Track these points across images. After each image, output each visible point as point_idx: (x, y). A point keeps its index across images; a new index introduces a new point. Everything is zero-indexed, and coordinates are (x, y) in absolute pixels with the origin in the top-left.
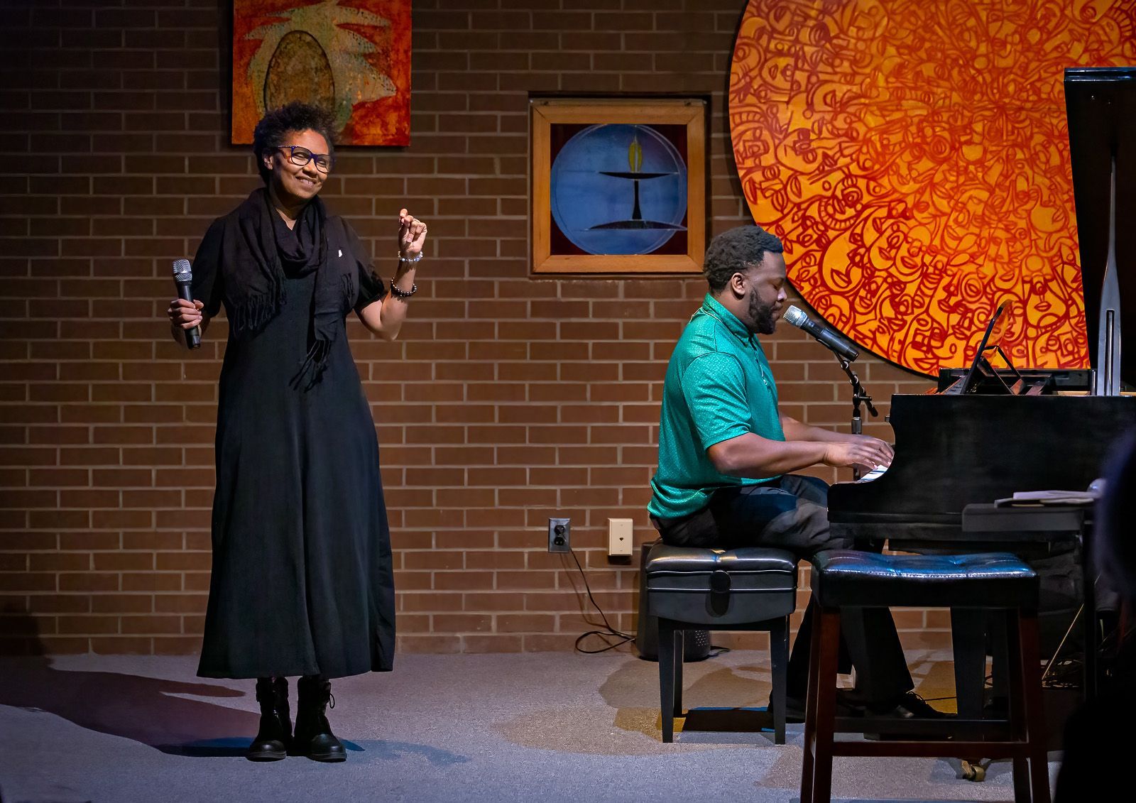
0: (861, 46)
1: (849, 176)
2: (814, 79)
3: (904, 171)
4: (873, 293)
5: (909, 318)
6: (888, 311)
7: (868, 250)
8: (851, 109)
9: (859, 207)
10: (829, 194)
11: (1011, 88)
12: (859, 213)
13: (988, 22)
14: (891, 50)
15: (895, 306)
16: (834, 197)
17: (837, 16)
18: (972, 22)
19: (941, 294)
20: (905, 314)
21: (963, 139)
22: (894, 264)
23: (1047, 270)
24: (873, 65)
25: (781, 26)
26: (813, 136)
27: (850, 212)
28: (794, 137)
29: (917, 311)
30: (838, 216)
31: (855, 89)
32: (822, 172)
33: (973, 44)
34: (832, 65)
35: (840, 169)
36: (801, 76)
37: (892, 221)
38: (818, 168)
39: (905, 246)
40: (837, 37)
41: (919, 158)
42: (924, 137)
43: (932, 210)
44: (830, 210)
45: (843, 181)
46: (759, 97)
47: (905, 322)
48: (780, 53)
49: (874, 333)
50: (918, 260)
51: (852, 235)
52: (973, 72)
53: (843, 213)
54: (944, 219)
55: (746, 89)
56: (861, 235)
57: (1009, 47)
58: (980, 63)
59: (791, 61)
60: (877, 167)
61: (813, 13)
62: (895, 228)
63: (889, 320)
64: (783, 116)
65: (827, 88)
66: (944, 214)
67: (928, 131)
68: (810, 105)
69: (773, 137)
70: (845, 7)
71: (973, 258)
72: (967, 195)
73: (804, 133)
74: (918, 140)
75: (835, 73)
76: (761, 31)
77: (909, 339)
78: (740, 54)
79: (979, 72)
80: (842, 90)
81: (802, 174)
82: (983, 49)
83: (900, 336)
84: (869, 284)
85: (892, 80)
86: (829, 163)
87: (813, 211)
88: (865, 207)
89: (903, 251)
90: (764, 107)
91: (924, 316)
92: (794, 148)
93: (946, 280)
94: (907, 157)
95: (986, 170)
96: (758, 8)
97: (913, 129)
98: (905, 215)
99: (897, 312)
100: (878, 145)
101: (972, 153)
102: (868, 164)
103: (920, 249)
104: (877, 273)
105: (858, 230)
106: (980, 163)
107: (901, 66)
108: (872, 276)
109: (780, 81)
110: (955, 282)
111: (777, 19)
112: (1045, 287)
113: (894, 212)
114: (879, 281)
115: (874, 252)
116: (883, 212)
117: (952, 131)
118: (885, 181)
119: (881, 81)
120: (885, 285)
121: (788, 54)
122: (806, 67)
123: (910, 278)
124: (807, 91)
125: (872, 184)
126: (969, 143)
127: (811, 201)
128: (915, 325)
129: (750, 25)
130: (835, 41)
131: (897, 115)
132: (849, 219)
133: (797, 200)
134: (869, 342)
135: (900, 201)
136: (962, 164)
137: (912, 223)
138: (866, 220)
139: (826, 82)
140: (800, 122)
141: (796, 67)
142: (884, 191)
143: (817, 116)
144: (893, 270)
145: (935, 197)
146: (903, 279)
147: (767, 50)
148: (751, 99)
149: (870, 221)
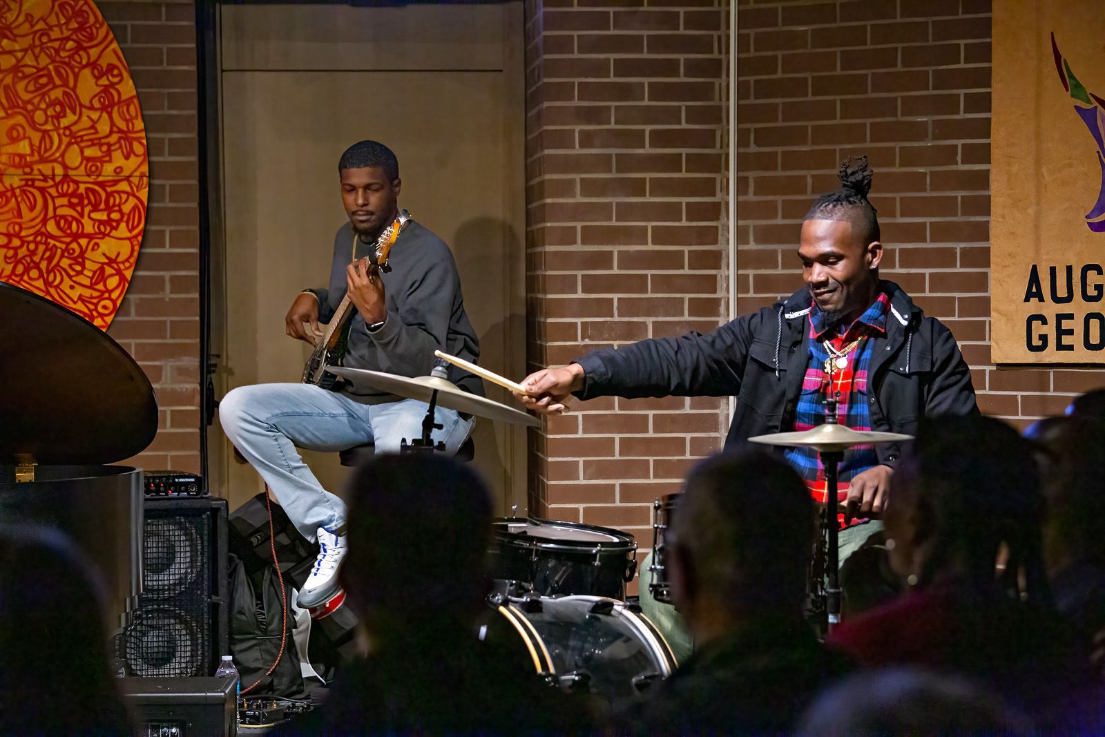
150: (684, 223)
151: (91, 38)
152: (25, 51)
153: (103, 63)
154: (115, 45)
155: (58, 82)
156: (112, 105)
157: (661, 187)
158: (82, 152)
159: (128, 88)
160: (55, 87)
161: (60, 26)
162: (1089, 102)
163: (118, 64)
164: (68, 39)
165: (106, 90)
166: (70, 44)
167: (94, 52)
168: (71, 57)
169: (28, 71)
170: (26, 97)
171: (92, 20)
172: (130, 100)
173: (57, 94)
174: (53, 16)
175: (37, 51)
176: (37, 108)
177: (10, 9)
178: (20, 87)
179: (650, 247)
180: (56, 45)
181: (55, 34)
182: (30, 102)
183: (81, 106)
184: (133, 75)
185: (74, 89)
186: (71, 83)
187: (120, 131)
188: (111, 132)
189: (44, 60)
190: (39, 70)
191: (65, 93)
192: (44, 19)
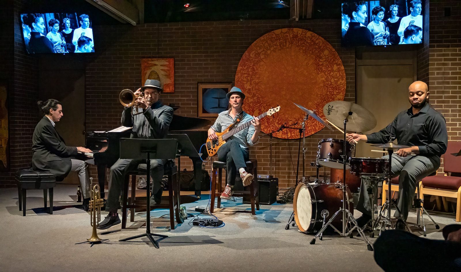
0: (261, 72)
1: (258, 98)
2: (252, 79)
3: (269, 97)
4: (263, 121)
5: (271, 126)
6: (266, 124)
7: (262, 112)
8: (259, 84)
9: (260, 104)
10: (254, 101)
11: (291, 80)
12: (260, 105)
13: (287, 67)
14: (267, 72)
15: (268, 123)
16: (255, 102)
17: (256, 66)
18: (283, 67)
19: (277, 121)
21: (281, 90)
23: (299, 116)
24: (263, 76)
25: (245, 68)
26: (251, 90)
27: (258, 105)
28: (247, 90)
29: (272, 124)
30: (256, 106)
31: (260, 80)
32: (253, 97)
33: (283, 71)
34: (255, 76)
35: (257, 96)
36: (249, 78)
37: (267, 106)
38: (252, 96)
40: (256, 70)
41: (272, 94)
43: (275, 104)
44: (255, 104)
45: (257, 99)
46: (241, 82)
47: (270, 126)
48: (245, 74)
49: (264, 129)
51: (259, 109)
52: (283, 76)
53: (257, 105)
55: (238, 81)
56: (261, 109)
57: (291, 71)
58: (285, 75)
59: (247, 75)
60: (264, 96)
61: (251, 66)
62: (268, 108)
63: (267, 126)
64: (245, 86)
65: (254, 80)
67: (274, 89)
68: (251, 84)
69: (243, 90)
70: (258, 64)
71: (284, 114)
73: (249, 89)
74: (272, 90)
75: (256, 77)
76: (241, 69)
77: (271, 130)
78: (237, 74)
80: (257, 81)
81: (249, 97)
82: (285, 72)
83: (269, 129)
85: (267, 78)
86: (254, 95)
87: (251, 105)
88: (262, 104)
90: (242, 84)
91: (274, 125)
92: (247, 92)
93: (278, 118)
94: (270, 94)
96: (241, 65)
97: (271, 88)
99: (268, 124)
100: (264, 91)
101: (284, 93)
102: (262, 95)
105: (260, 108)
106: (285, 95)
107: (269, 76)
109: (245, 79)
110: (280, 119)
111: (245, 67)
112: (299, 120)
116: (265, 105)
117: (279, 88)
118: (265, 99)
119: (265, 78)
120: (266, 119)
121: (246, 74)
122: (250, 76)
123: (271, 118)
124: (250, 81)
125: (263, 99)
126: (283, 91)
127: (251, 103)
128: (272, 127)
129: (239, 68)
130: (256, 71)
131: (268, 85)
132: (258, 106)
133: (248, 102)
134: (263, 130)
136: (281, 95)
138: (262, 106)
139: (254, 79)
140: (248, 87)
141: (248, 76)
142: (265, 101)
143: (252, 86)
146: (270, 118)
147: (242, 73)
148: (239, 83)
149: (262, 107)
150: (458, 90)
151: (336, 58)
152: (324, 61)
153: (338, 63)
154: (340, 60)
155: (330, 67)
156: (340, 71)
157: (453, 83)
158: (334, 79)
159: (343, 68)
160: (329, 68)
161: (330, 57)
163: (341, 63)
164: (332, 59)
165: (339, 68)
166: (332, 60)
167: (336, 61)
168: (332, 62)
169: (325, 65)
170: (324, 69)
171: (336, 56)
172: (343, 70)
173: (330, 69)
174: (329, 55)
175: (326, 61)
176: (326, 71)
177: (321, 54)
178: (323, 68)
179: (450, 95)
180: (330, 60)
183: (334, 71)
184: (343, 65)
185: (333, 68)
186: (332, 67)
187: (341, 75)
188: (339, 76)
189: (327, 63)
190: (327, 65)
191: (331, 69)
192: (327, 55)
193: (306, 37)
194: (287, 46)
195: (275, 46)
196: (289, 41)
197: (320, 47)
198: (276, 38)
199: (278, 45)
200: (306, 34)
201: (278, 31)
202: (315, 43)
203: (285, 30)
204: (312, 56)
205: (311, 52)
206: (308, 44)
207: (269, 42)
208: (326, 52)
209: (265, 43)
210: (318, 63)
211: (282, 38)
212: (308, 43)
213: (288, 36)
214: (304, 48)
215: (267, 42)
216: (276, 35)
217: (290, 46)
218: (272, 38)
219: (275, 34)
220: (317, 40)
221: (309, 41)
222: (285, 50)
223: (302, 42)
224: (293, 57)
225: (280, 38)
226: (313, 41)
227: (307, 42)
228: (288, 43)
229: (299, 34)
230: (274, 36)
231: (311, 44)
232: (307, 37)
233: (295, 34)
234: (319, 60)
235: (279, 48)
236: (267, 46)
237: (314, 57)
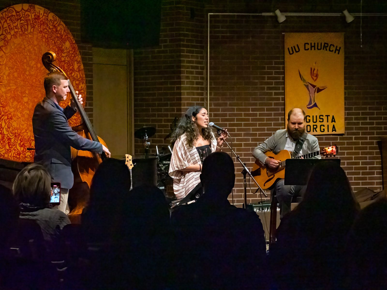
3: (11, 105)
4: (4, 142)
5: (12, 149)
6: (7, 147)
7: (3, 129)
9: (1, 116)
11: (34, 81)
12: (1, 118)
13: (29, 61)
14: (7, 68)
15: (9, 145)
18: (25, 61)
19: (19, 142)
20: (11, 148)
21: (24, 95)
22: (9, 133)
24: (3, 73)
29: (14, 147)
33: (26, 67)
37: (8, 120)
39: (11, 127)
41: (14, 101)
42: (15, 95)
43: (17, 117)
49: (4, 154)
50: (14, 132)
52: (26, 75)
54: (20, 119)
56: (1, 124)
57: (33, 68)
58: (27, 73)
60: (5, 103)
62: (9, 122)
63: (8, 150)
66: (20, 118)
67: (16, 93)
71: (26, 130)
72: (25, 112)
74: (14, 96)
77: (12, 155)
79: (27, 75)
82: (28, 69)
83: (10, 154)
84: (3, 139)
85: (7, 77)
88: (3, 116)
89: (11, 129)
91: (16, 148)
93: (20, 138)
94: (11, 101)
95: (29, 105)
97: (13, 92)
98: (11, 118)
99: (10, 147)
100: (5, 97)
101: (26, 100)
102: (3, 103)
103: (15, 129)
104: (5, 136)
106: (27, 103)
107: (9, 73)
108: (4, 137)
110: (22, 138)
113: (9, 117)
114: (5, 138)
115: (4, 130)
116: (6, 117)
117: (21, 93)
118: (7, 108)
120: (7, 139)
125: (4, 109)
126: (25, 97)
128: (14, 151)
131: (9, 88)
135: (10, 114)
136: (23, 103)
137: (12, 120)
142: (6, 111)
144: (8, 135)
145: (18, 113)
146: (11, 137)
149: (3, 120)
151: (76, 54)
152: (66, 56)
153: (78, 60)
154: (80, 56)
155: (71, 64)
156: (80, 71)
158: (75, 82)
159: (82, 67)
160: (71, 66)
161: (71, 50)
162: (307, 83)
164: (73, 54)
165: (79, 67)
166: (73, 55)
167: (77, 57)
168: (73, 58)
169: (66, 61)
171: (76, 50)
172: (83, 70)
174: (70, 48)
175: (68, 56)
176: (68, 71)
177: (63, 46)
180: (71, 55)
181: (71, 53)
182: (66, 69)
183: (75, 71)
184: (83, 64)
185: (74, 66)
187: (81, 77)
188: (80, 78)
189: (69, 59)
190: (68, 61)
191: (72, 68)
193: (47, 20)
194: (29, 31)
195: (16, 28)
196: (31, 24)
197: (62, 36)
198: (16, 18)
199: (19, 28)
200: (48, 16)
201: (18, 7)
202: (57, 31)
203: (26, 6)
204: (55, 48)
205: (53, 42)
206: (50, 31)
207: (8, 22)
208: (67, 44)
209: (4, 22)
210: (61, 59)
211: (22, 18)
212: (51, 29)
213: (29, 16)
214: (46, 36)
215: (6, 21)
216: (16, 13)
217: (32, 31)
218: (12, 16)
219: (16, 11)
220: (59, 25)
221: (51, 27)
222: (27, 36)
223: (44, 27)
224: (35, 48)
225: (22, 17)
226: (54, 26)
227: (49, 28)
228: (29, 27)
229: (41, 14)
230: (14, 13)
231: (53, 30)
232: (49, 20)
233: (37, 13)
234: (61, 55)
235: (21, 33)
236: (7, 27)
237: (57, 50)
